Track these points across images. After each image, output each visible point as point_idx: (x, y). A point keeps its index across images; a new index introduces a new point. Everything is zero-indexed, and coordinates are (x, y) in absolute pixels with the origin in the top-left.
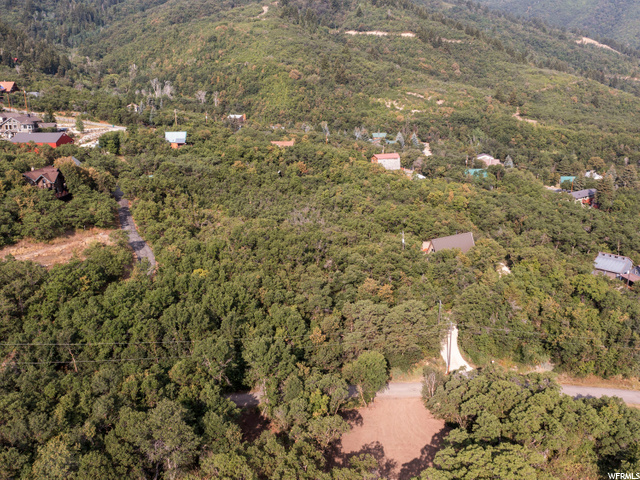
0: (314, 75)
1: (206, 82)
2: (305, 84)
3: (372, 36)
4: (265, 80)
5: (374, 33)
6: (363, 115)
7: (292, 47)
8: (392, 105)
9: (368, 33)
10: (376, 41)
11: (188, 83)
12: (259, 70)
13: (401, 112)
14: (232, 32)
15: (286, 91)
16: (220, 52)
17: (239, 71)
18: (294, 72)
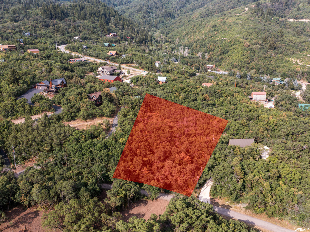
0: (258, 45)
1: (205, 47)
2: (251, 50)
3: (302, 22)
4: (233, 47)
5: (304, 20)
6: (277, 67)
7: (250, 30)
8: (297, 62)
9: (300, 20)
10: (304, 25)
11: (197, 48)
12: (231, 42)
13: (301, 66)
14: (225, 23)
15: (241, 53)
16: (216, 33)
17: (221, 42)
18: (247, 43)
